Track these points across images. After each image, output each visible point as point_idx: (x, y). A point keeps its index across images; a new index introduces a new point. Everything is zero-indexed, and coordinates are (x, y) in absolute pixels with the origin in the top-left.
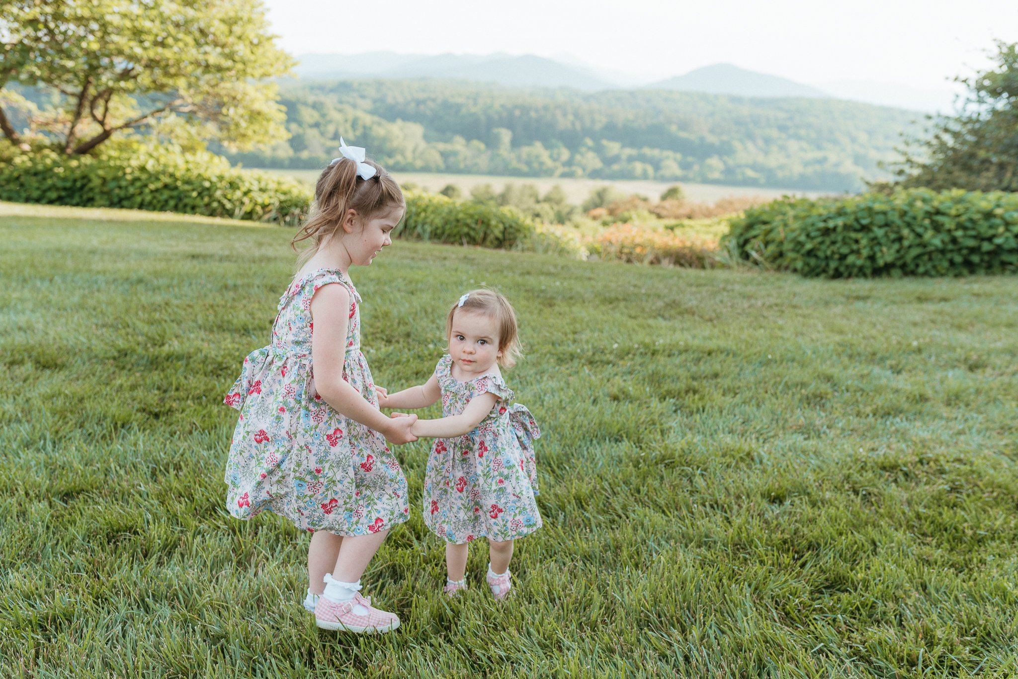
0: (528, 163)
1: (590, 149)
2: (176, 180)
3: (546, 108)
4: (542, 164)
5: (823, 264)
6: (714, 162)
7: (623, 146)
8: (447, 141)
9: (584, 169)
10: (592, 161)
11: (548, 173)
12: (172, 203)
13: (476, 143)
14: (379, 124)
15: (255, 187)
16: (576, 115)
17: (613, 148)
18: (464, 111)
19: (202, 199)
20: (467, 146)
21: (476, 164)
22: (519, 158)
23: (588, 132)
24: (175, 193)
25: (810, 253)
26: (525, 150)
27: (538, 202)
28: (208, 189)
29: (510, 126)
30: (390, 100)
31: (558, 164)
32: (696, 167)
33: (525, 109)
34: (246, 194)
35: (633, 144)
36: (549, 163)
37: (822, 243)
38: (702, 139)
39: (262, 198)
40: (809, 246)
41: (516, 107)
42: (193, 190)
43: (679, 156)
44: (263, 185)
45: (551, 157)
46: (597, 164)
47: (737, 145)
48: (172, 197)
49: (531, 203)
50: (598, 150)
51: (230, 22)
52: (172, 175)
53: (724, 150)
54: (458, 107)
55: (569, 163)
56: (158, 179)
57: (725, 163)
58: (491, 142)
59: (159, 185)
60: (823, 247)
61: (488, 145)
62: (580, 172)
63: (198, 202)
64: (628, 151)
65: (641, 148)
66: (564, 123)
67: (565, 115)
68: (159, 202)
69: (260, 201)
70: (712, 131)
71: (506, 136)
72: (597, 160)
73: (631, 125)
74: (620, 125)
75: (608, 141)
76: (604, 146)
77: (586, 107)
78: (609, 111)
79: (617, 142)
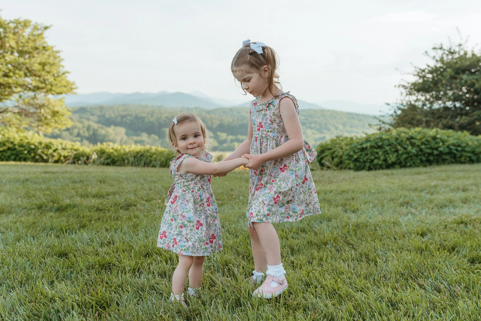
2: (15, 145)
5: (363, 165)
7: (228, 135)
8: (137, 135)
10: (213, 142)
12: (13, 157)
13: (153, 136)
14: (102, 128)
15: (60, 147)
17: (223, 136)
18: (146, 120)
19: (30, 154)
20: (149, 137)
23: (210, 129)
24: (14, 152)
25: (356, 160)
28: (33, 149)
30: (107, 116)
34: (55, 151)
35: (232, 134)
37: (361, 155)
39: (65, 153)
40: (355, 157)
42: (25, 150)
44: (63, 146)
46: (216, 144)
48: (12, 154)
50: (216, 137)
51: (43, 65)
52: (12, 143)
54: (143, 119)
56: (4, 145)
58: (161, 135)
59: (5, 148)
60: (362, 157)
63: (28, 156)
64: (230, 137)
65: (236, 135)
68: (5, 157)
69: (63, 154)
72: (216, 142)
73: (231, 124)
74: (226, 125)
75: (221, 132)
76: (219, 135)
77: (208, 116)
78: (220, 118)
79: (225, 133)
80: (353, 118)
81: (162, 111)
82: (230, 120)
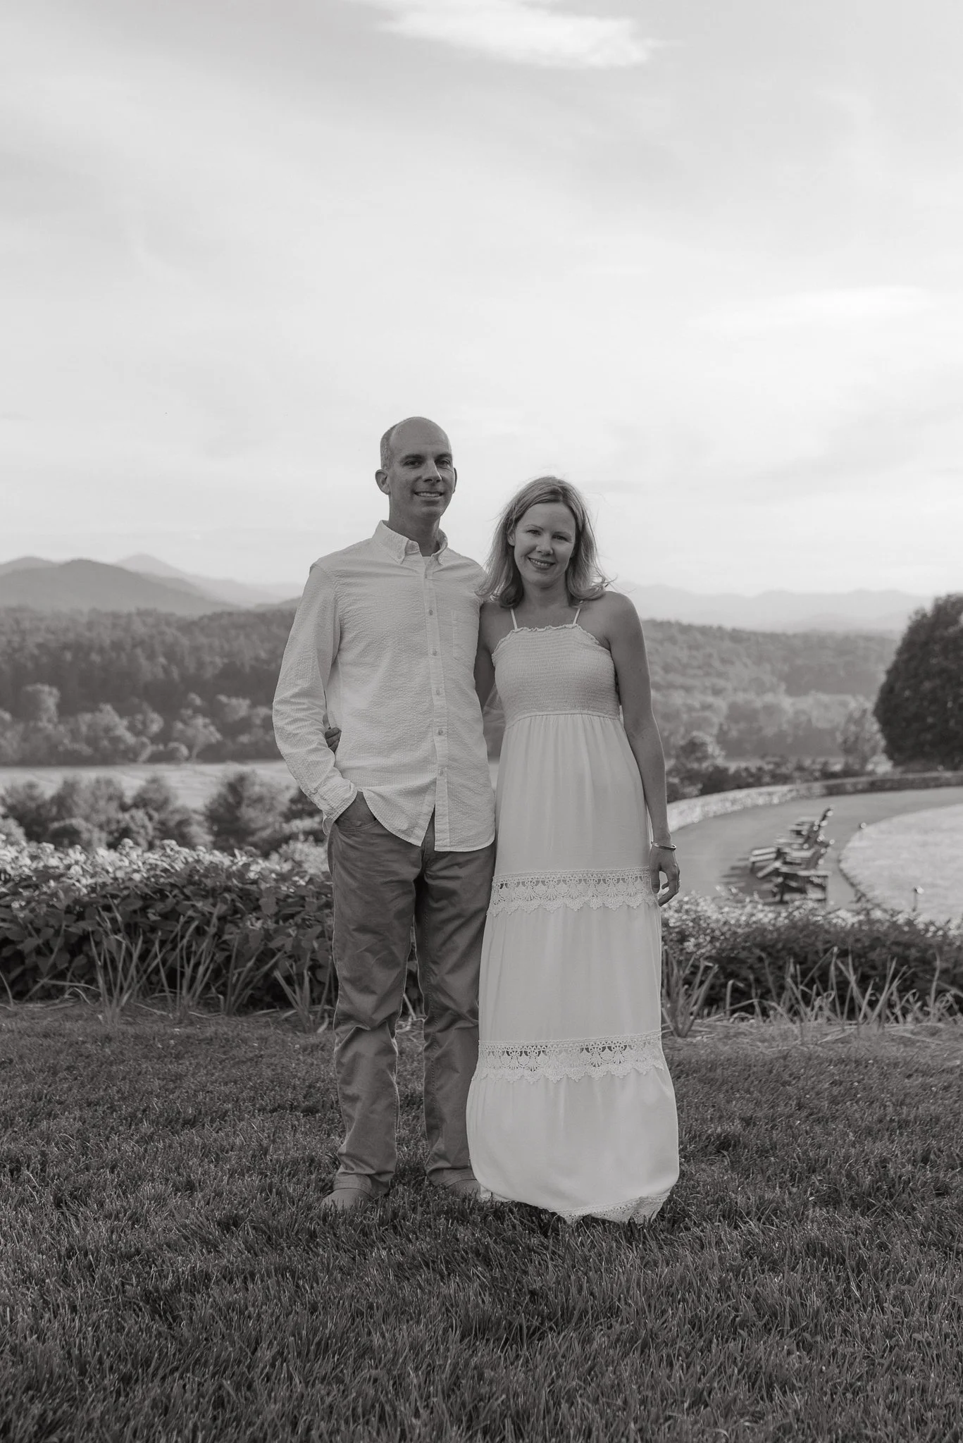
0: (92, 741)
1: (197, 711)
3: (117, 646)
4: (116, 740)
7: (254, 705)
9: (190, 748)
10: (204, 730)
11: (128, 756)
16: (171, 655)
22: (74, 733)
23: (193, 683)
26: (85, 719)
27: (124, 808)
29: (55, 679)
31: (145, 740)
33: (81, 649)
36: (130, 739)
41: (66, 647)
45: (131, 728)
46: (217, 736)
49: (112, 811)
50: (213, 712)
55: (164, 736)
61: (15, 713)
62: (184, 751)
66: (150, 670)
67: (151, 657)
71: (49, 697)
72: (212, 728)
73: (265, 667)
74: (247, 669)
75: (229, 696)
76: (223, 705)
77: (185, 641)
78: (226, 646)
79: (244, 697)
80: (672, 640)
81: (26, 625)
82: (263, 655)
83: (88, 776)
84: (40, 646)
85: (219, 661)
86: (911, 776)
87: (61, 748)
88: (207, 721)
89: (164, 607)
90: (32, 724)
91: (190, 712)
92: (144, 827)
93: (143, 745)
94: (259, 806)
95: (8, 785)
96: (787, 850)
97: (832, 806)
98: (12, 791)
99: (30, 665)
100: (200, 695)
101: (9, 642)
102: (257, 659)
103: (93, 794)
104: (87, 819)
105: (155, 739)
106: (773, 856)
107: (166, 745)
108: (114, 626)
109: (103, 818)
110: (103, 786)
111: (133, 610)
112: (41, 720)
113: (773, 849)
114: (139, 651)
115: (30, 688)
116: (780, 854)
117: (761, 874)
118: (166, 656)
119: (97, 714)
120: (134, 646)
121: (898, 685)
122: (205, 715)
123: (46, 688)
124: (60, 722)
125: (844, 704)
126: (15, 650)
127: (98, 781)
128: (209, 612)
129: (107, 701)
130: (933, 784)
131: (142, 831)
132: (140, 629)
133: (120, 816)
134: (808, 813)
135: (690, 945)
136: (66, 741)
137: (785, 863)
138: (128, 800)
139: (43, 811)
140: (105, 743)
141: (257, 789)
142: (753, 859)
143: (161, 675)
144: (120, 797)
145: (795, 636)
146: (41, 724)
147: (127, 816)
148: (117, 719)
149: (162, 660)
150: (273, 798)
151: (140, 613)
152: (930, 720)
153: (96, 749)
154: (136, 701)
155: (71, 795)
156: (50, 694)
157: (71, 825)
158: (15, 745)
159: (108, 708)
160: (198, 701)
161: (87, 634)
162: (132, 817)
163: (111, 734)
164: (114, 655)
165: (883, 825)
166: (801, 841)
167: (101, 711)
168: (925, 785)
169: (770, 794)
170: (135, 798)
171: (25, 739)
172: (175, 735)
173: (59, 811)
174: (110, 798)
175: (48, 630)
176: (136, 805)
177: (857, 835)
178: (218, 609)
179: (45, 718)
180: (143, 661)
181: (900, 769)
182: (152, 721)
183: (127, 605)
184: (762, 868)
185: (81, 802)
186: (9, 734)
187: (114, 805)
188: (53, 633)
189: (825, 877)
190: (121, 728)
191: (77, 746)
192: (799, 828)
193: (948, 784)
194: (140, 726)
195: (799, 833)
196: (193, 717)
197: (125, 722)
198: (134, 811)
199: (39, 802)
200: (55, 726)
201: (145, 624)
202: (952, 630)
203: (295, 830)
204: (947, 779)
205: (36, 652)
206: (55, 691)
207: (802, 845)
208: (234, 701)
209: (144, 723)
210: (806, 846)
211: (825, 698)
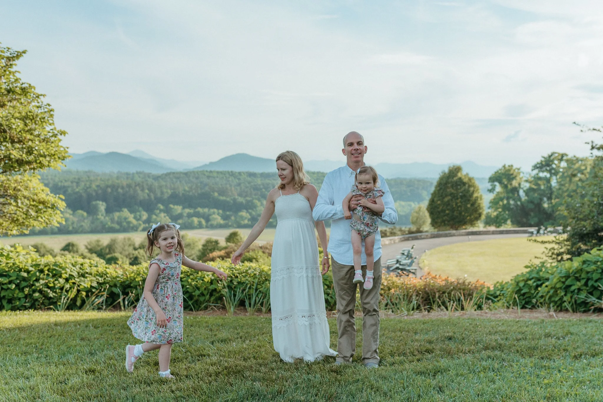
0: (119, 223)
1: (161, 211)
3: (129, 186)
4: (129, 223)
6: (244, 213)
7: (184, 208)
10: (164, 218)
11: (134, 229)
13: (80, 212)
16: (150, 189)
17: (178, 209)
20: (73, 215)
21: (82, 226)
22: (112, 220)
23: (160, 200)
26: (116, 215)
27: (135, 249)
29: (104, 200)
31: (141, 222)
32: (233, 218)
33: (114, 187)
35: (190, 207)
36: (135, 222)
38: (234, 200)
41: (107, 186)
43: (221, 211)
45: (135, 218)
47: (256, 202)
49: (131, 250)
50: (168, 211)
53: (249, 206)
55: (148, 221)
57: (250, 214)
58: (92, 211)
61: (88, 213)
64: (187, 211)
65: (196, 208)
66: (142, 195)
67: (143, 190)
70: (240, 195)
71: (102, 206)
72: (167, 217)
73: (188, 193)
74: (181, 195)
75: (174, 205)
76: (171, 209)
77: (156, 184)
78: (172, 186)
79: (180, 205)
81: (92, 178)
82: (187, 189)
83: (120, 237)
84: (98, 186)
85: (170, 192)
86: (441, 232)
87: (107, 226)
88: (166, 214)
89: (147, 171)
90: (95, 217)
91: (158, 211)
92: (143, 256)
93: (140, 225)
94: (189, 247)
95: (89, 240)
96: (400, 260)
97: (415, 244)
98: (89, 244)
99: (94, 194)
100: (163, 205)
101: (85, 185)
102: (185, 190)
103: (123, 244)
104: (121, 253)
105: (145, 222)
106: (395, 262)
107: (149, 224)
108: (127, 178)
109: (127, 253)
110: (127, 240)
111: (134, 171)
112: (99, 215)
113: (395, 260)
114: (138, 188)
115: (94, 203)
116: (398, 261)
117: (391, 269)
118: (148, 189)
119: (121, 213)
120: (136, 186)
121: (436, 199)
122: (164, 213)
123: (101, 203)
124: (106, 216)
125: (410, 206)
126: (87, 188)
127: (125, 239)
128: (165, 172)
129: (125, 207)
130: (448, 235)
131: (143, 258)
132: (138, 179)
133: (134, 252)
134: (407, 246)
135: (392, 291)
136: (109, 223)
137: (400, 265)
138: (137, 245)
139: (103, 251)
140: (125, 224)
141: (187, 240)
142: (388, 264)
143: (147, 197)
144: (134, 245)
145: (392, 180)
146: (98, 217)
147: (136, 252)
148: (129, 214)
149: (147, 191)
150: (194, 244)
151: (137, 173)
152: (447, 212)
153: (121, 226)
154: (137, 208)
155: (114, 244)
156: (102, 205)
157: (115, 256)
158: (88, 225)
159: (125, 210)
160: (162, 207)
161: (117, 181)
162: (139, 253)
163: (127, 220)
164: (127, 189)
165: (433, 251)
166: (405, 257)
167: (123, 211)
168: (446, 236)
169: (391, 240)
170: (139, 245)
171: (92, 223)
172: (153, 220)
173: (110, 250)
174: (130, 245)
175: (101, 180)
176: (140, 248)
177: (424, 254)
178: (169, 171)
179: (100, 214)
180: (139, 192)
181: (436, 230)
182: (143, 215)
183: (132, 169)
184: (391, 267)
185: (118, 247)
186: (86, 221)
187: (132, 248)
188: (103, 181)
189: (416, 270)
190: (131, 218)
191: (113, 225)
192: (403, 252)
193: (454, 235)
194: (138, 217)
195: (403, 254)
196: (160, 213)
197: (132, 216)
198: (139, 250)
199: (101, 247)
200: (105, 218)
201: (139, 177)
202: (455, 179)
203: (214, 256)
204: (454, 233)
205: (96, 188)
206: (104, 204)
207: (406, 258)
208: (176, 207)
209: (140, 216)
210: (407, 258)
211: (403, 203)
